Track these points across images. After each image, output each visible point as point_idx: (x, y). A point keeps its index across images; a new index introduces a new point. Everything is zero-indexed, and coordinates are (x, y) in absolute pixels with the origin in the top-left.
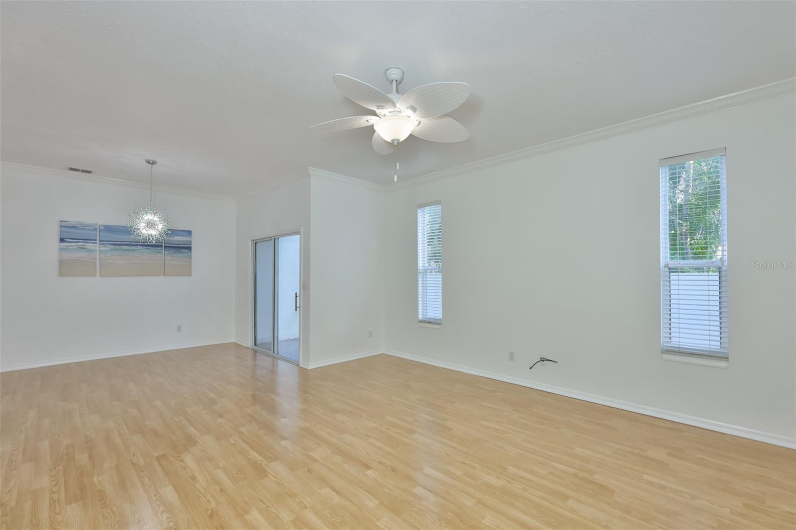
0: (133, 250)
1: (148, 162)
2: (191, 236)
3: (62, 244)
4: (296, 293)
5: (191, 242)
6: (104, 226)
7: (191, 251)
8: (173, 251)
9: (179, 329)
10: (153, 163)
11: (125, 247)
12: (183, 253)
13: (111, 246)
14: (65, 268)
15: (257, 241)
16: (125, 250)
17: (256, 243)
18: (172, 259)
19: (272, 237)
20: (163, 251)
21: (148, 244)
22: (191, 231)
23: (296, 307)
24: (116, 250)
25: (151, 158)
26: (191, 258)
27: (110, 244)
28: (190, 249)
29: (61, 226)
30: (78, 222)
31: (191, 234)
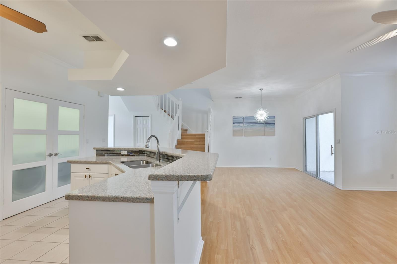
0: (254, 126)
1: (260, 90)
2: (275, 118)
3: (234, 125)
4: (332, 146)
5: (275, 121)
6: (245, 117)
7: (275, 125)
8: (268, 125)
9: (271, 159)
10: (262, 90)
11: (252, 125)
12: (272, 126)
13: (247, 125)
14: (235, 133)
15: (306, 118)
16: (252, 126)
17: (305, 119)
18: (268, 128)
19: (315, 115)
20: (264, 126)
21: (260, 123)
22: (274, 116)
23: (332, 153)
24: (249, 126)
25: (261, 88)
26: (275, 128)
27: (247, 124)
28: (274, 124)
29: (233, 119)
30: (238, 117)
31: (275, 117)
